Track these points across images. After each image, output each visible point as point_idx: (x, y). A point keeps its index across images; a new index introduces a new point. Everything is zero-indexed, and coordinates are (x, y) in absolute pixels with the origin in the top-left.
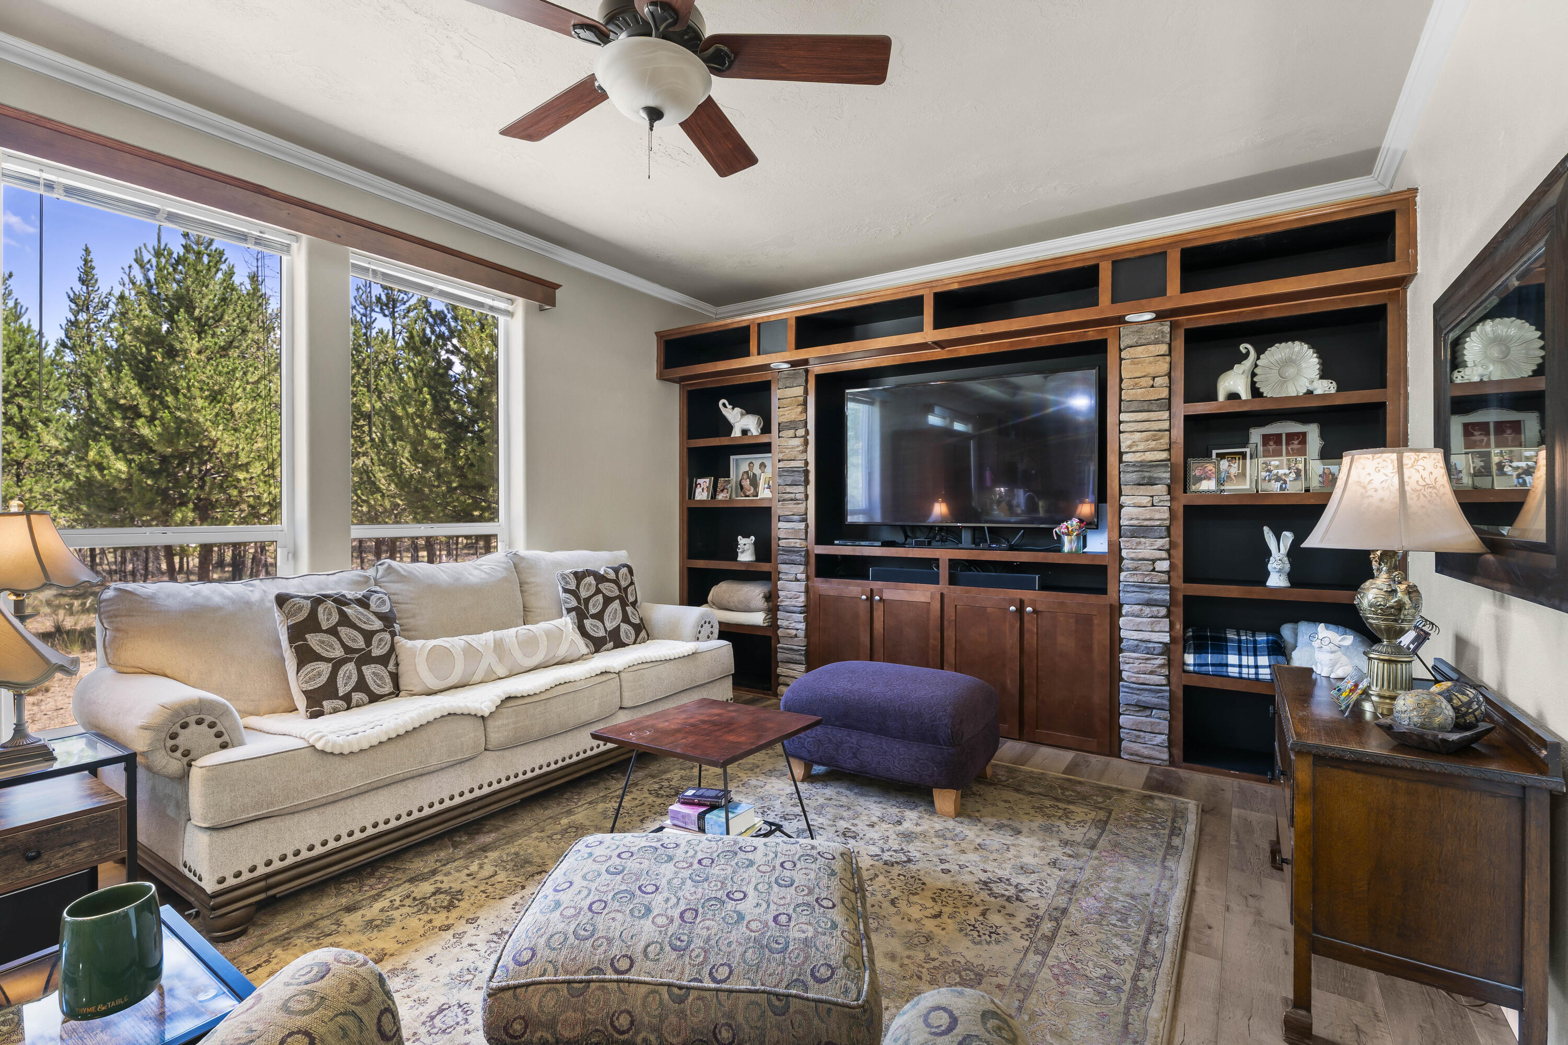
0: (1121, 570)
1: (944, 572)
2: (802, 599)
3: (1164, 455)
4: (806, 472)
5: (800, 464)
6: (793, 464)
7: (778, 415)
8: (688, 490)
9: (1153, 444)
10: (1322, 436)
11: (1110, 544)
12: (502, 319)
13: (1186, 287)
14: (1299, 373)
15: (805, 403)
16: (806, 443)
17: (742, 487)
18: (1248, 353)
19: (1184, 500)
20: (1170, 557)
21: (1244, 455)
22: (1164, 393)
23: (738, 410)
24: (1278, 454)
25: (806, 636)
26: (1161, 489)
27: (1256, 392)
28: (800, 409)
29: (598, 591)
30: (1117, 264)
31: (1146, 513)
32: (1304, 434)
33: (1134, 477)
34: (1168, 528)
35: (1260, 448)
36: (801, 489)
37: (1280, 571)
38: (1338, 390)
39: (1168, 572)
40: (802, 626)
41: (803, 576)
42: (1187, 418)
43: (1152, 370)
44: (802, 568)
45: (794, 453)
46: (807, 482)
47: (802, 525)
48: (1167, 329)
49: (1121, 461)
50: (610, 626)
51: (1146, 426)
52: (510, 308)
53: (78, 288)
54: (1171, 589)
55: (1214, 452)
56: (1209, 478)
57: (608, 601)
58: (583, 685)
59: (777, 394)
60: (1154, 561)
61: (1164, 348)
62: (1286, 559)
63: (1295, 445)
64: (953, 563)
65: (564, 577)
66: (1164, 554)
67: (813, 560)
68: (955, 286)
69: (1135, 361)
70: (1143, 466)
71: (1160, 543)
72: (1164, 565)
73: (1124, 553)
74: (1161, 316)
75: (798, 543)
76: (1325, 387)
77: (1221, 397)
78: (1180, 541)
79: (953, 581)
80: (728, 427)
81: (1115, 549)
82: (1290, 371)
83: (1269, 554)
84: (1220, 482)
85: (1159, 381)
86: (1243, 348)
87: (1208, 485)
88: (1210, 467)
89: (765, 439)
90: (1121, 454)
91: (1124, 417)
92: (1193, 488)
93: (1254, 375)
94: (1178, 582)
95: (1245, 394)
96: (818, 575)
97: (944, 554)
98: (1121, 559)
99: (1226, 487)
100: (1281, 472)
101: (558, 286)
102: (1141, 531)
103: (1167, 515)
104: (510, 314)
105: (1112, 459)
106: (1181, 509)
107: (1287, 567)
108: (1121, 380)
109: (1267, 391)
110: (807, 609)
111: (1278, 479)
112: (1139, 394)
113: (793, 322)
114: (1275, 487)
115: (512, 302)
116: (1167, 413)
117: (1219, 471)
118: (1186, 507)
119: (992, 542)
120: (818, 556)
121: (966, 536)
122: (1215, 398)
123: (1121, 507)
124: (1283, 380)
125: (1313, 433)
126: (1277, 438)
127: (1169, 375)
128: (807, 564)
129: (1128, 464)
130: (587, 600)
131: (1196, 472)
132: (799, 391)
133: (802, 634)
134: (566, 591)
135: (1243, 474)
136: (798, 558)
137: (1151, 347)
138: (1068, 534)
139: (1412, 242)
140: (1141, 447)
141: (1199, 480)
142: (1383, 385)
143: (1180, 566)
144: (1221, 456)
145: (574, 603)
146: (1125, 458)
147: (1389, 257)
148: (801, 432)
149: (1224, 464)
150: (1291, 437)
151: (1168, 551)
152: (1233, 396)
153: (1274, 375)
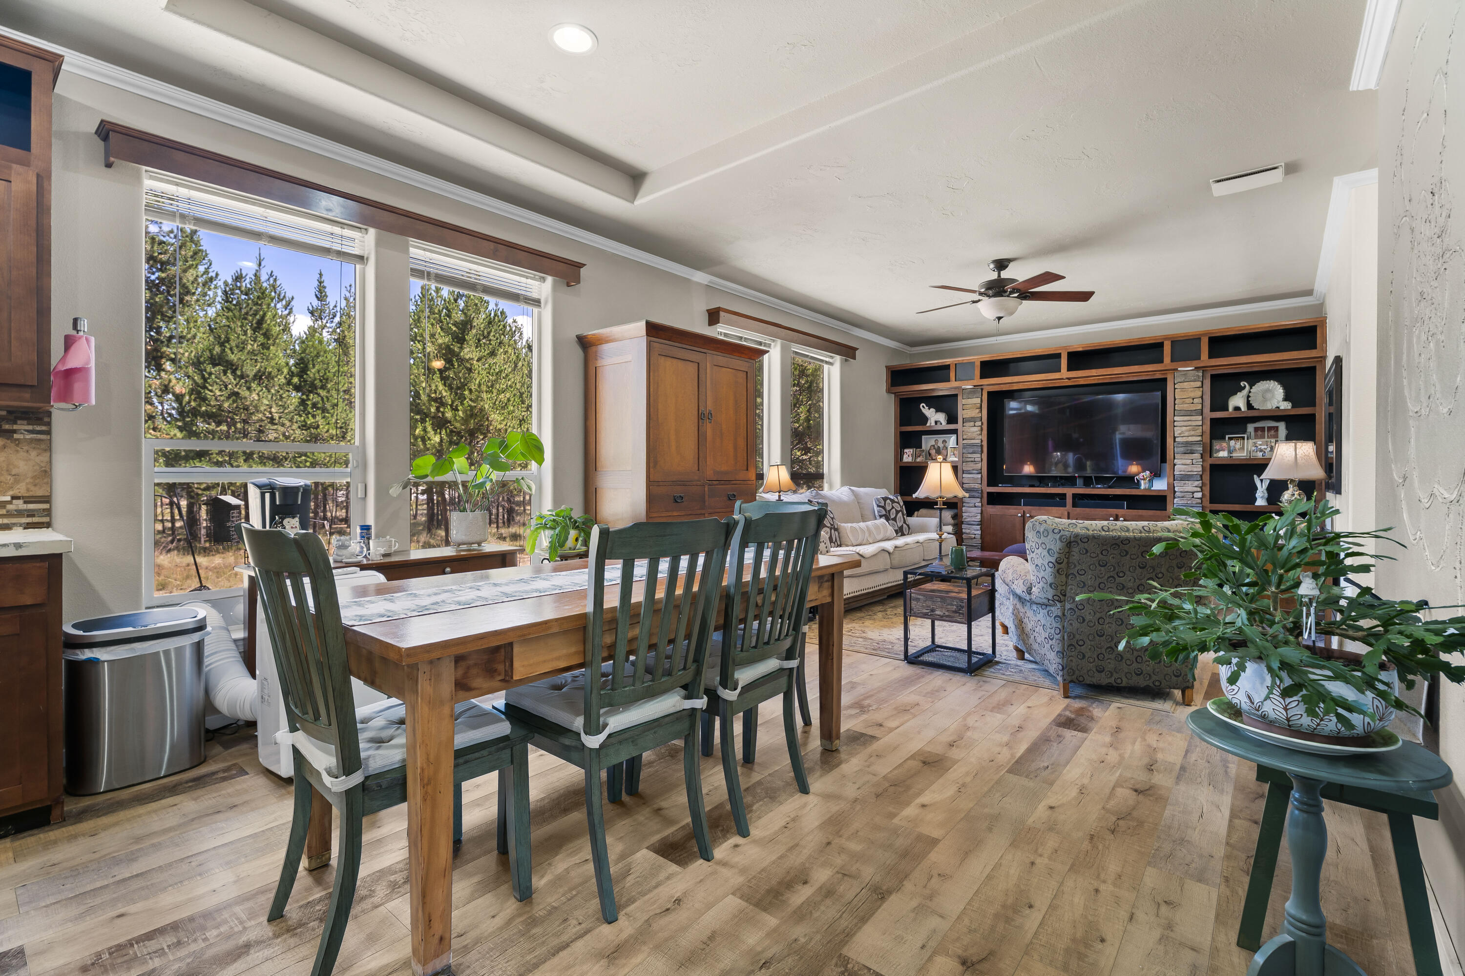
0: (1174, 498)
1: (1069, 500)
2: (979, 517)
3: (1199, 438)
4: (982, 446)
5: (979, 441)
6: (973, 441)
7: (961, 414)
8: (899, 456)
9: (1192, 433)
10: (1287, 428)
11: (1168, 484)
12: (826, 367)
13: (1211, 356)
14: (1273, 396)
15: (981, 407)
16: (982, 430)
17: (930, 454)
18: (1245, 387)
19: (1210, 461)
20: (1202, 491)
21: (1243, 438)
22: (1200, 407)
23: (932, 410)
24: (1263, 437)
25: (981, 538)
26: (1197, 456)
27: (1250, 406)
28: (978, 410)
29: (893, 507)
30: (1174, 343)
31: (1189, 468)
32: (1277, 427)
33: (1182, 449)
34: (1201, 476)
35: (1253, 434)
36: (979, 455)
37: (1262, 497)
38: (1293, 407)
39: (1201, 499)
40: (979, 532)
41: (980, 504)
42: (1212, 419)
43: (1192, 395)
44: (979, 500)
45: (974, 435)
46: (982, 452)
47: (979, 476)
48: (1201, 374)
49: (1175, 441)
50: (900, 524)
51: (1189, 423)
52: (831, 360)
53: (316, 303)
54: (1203, 507)
55: (1227, 437)
56: (1224, 450)
57: (897, 512)
58: (912, 546)
59: (961, 401)
60: (1193, 493)
61: (1199, 384)
62: (1265, 492)
63: (1272, 432)
64: (1075, 496)
65: (878, 500)
66: (1199, 489)
67: (985, 496)
68: (1081, 349)
69: (1183, 390)
70: (1187, 444)
71: (1197, 483)
72: (1199, 495)
73: (1176, 489)
74: (1197, 368)
75: (977, 486)
76: (1286, 406)
77: (1231, 409)
78: (1208, 482)
79: (1074, 505)
80: (925, 419)
81: (1172, 487)
82: (1269, 395)
83: (1257, 489)
84: (1230, 452)
85: (1196, 401)
86: (1242, 384)
87: (1223, 454)
88: (1224, 444)
89: (952, 427)
90: (1175, 438)
91: (1176, 418)
92: (1215, 455)
93: (1248, 397)
94: (1207, 503)
95: (1243, 407)
96: (988, 504)
97: (1069, 491)
98: (1175, 492)
99: (1234, 455)
100: (1263, 447)
101: (857, 349)
102: (1186, 478)
103: (1200, 469)
104: (831, 364)
105: (1170, 440)
106: (1209, 466)
107: (1266, 495)
108: (1175, 399)
109: (1256, 406)
110: (981, 523)
111: (1261, 451)
112: (1185, 407)
113: (978, 364)
114: (1260, 455)
115: (832, 357)
116: (1200, 418)
117: (1229, 446)
118: (1211, 466)
119: (1097, 484)
120: (989, 494)
121: (1079, 482)
122: (1227, 410)
123: (1175, 465)
124: (1265, 399)
125: (1282, 427)
126: (1263, 429)
127: (1202, 397)
128: (982, 498)
129: (1179, 443)
130: (889, 511)
131: (1217, 447)
132: (979, 400)
133: (978, 537)
134: (878, 506)
135: (1243, 448)
136: (977, 495)
137: (1192, 383)
138: (1144, 479)
139: (1325, 341)
140: (1186, 434)
141: (1218, 451)
142: (1315, 406)
143: (1208, 495)
144: (1231, 439)
145: (884, 512)
146: (1177, 440)
147: (1314, 346)
148: (979, 423)
149: (1232, 443)
150: (1270, 429)
151: (1201, 487)
152: (1237, 409)
153: (1260, 398)
